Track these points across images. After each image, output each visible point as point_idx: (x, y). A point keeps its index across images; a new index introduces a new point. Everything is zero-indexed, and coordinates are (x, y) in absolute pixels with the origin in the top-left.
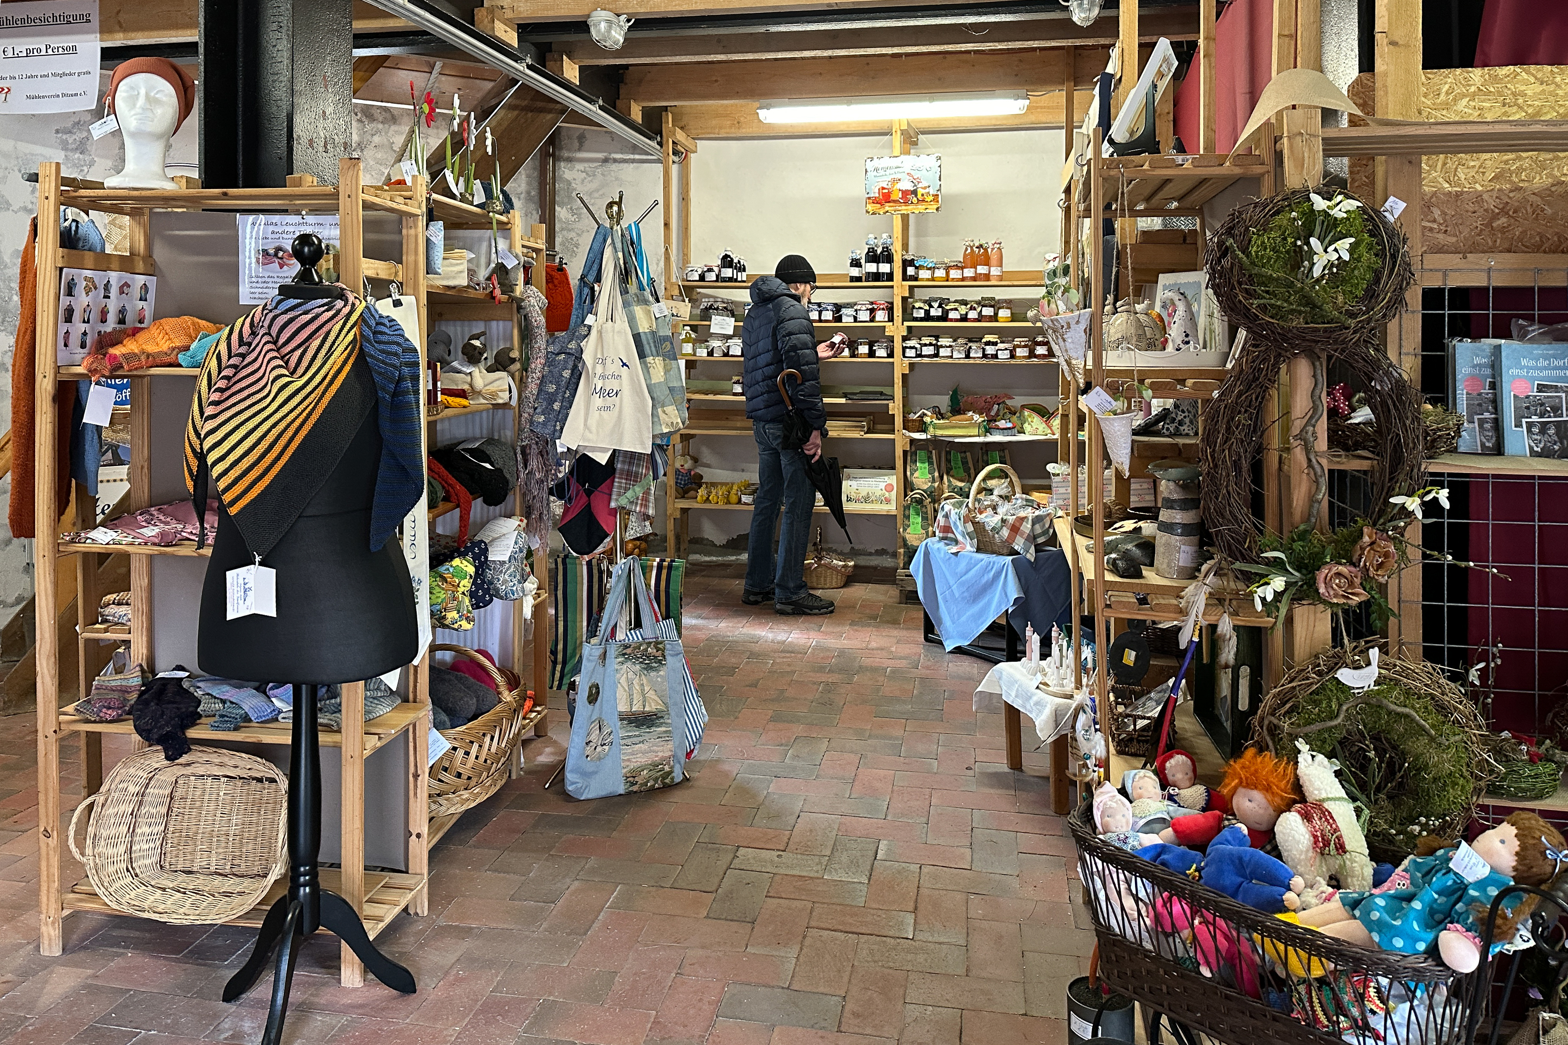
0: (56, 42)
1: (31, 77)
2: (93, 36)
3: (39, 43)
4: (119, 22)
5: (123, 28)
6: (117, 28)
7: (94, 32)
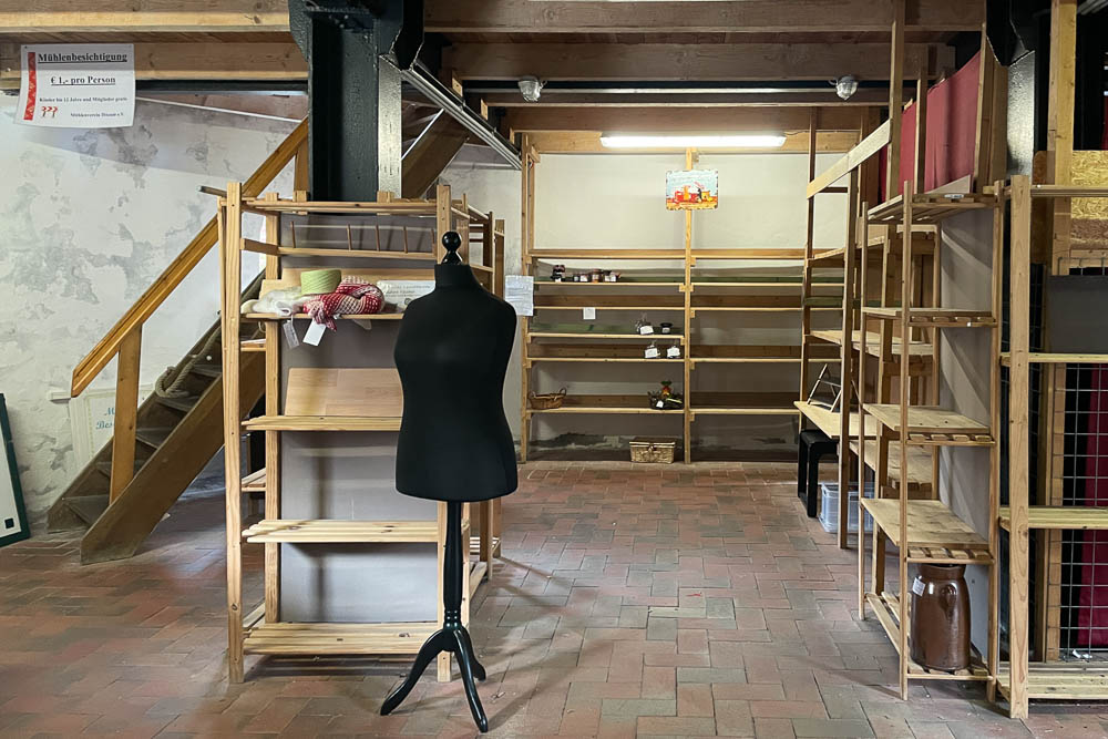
0: (96, 74)
1: (75, 100)
2: (128, 72)
3: (83, 74)
4: (151, 63)
5: (152, 66)
6: (149, 66)
7: (129, 69)
